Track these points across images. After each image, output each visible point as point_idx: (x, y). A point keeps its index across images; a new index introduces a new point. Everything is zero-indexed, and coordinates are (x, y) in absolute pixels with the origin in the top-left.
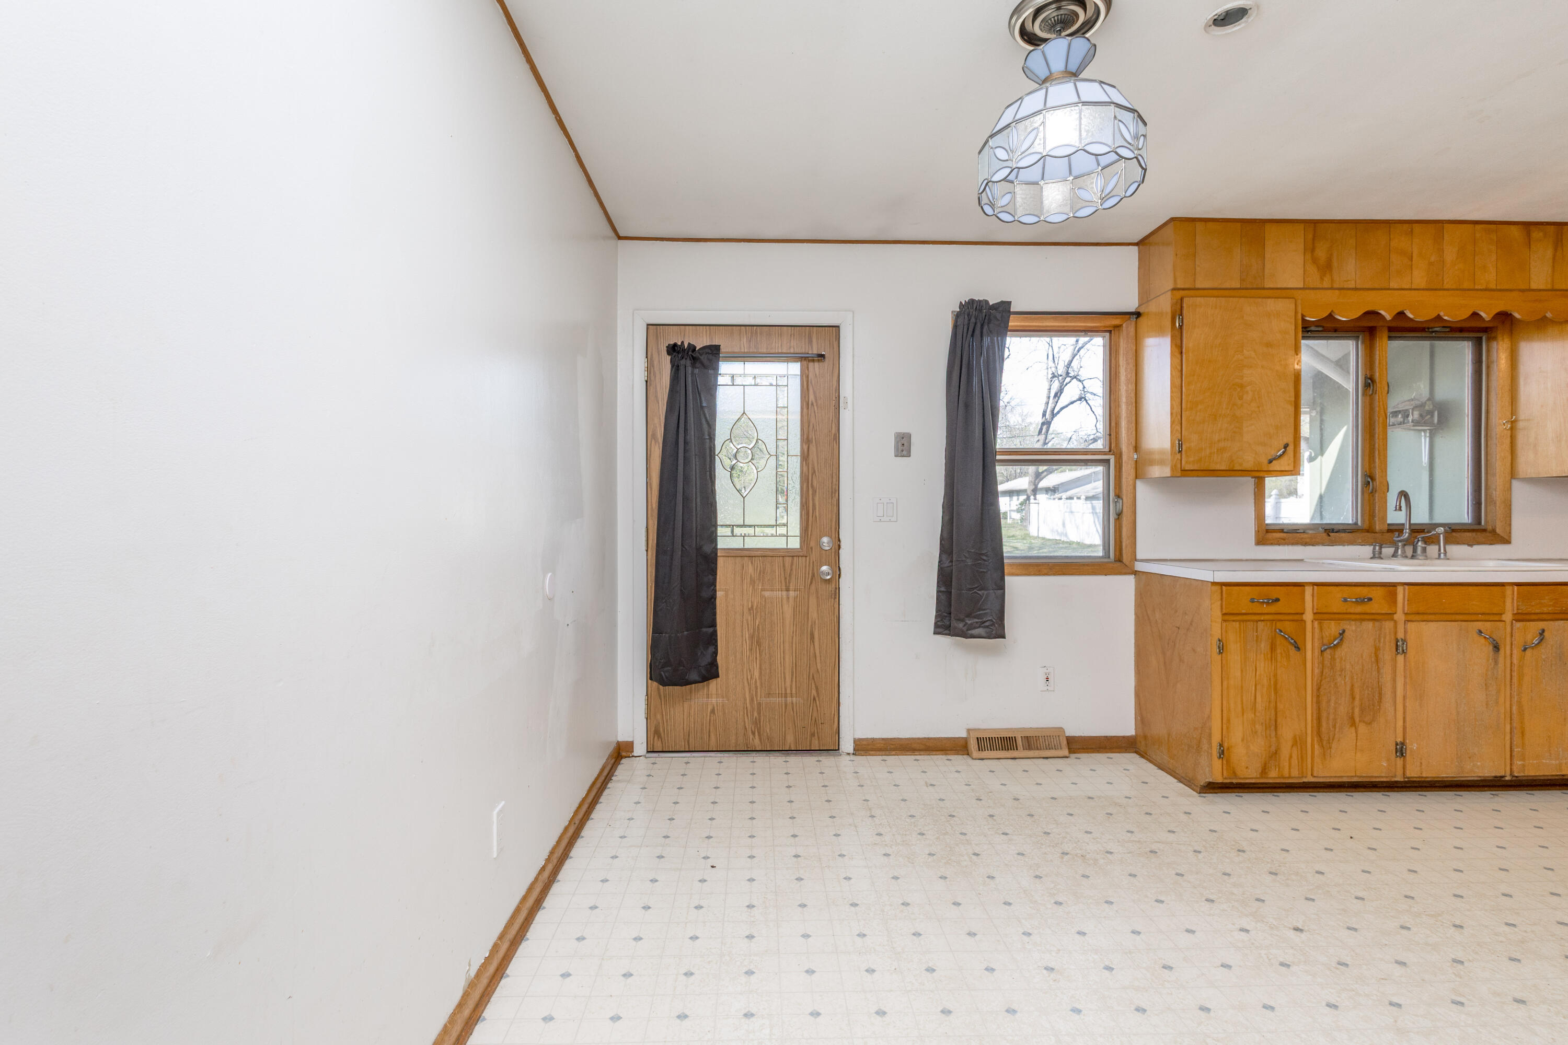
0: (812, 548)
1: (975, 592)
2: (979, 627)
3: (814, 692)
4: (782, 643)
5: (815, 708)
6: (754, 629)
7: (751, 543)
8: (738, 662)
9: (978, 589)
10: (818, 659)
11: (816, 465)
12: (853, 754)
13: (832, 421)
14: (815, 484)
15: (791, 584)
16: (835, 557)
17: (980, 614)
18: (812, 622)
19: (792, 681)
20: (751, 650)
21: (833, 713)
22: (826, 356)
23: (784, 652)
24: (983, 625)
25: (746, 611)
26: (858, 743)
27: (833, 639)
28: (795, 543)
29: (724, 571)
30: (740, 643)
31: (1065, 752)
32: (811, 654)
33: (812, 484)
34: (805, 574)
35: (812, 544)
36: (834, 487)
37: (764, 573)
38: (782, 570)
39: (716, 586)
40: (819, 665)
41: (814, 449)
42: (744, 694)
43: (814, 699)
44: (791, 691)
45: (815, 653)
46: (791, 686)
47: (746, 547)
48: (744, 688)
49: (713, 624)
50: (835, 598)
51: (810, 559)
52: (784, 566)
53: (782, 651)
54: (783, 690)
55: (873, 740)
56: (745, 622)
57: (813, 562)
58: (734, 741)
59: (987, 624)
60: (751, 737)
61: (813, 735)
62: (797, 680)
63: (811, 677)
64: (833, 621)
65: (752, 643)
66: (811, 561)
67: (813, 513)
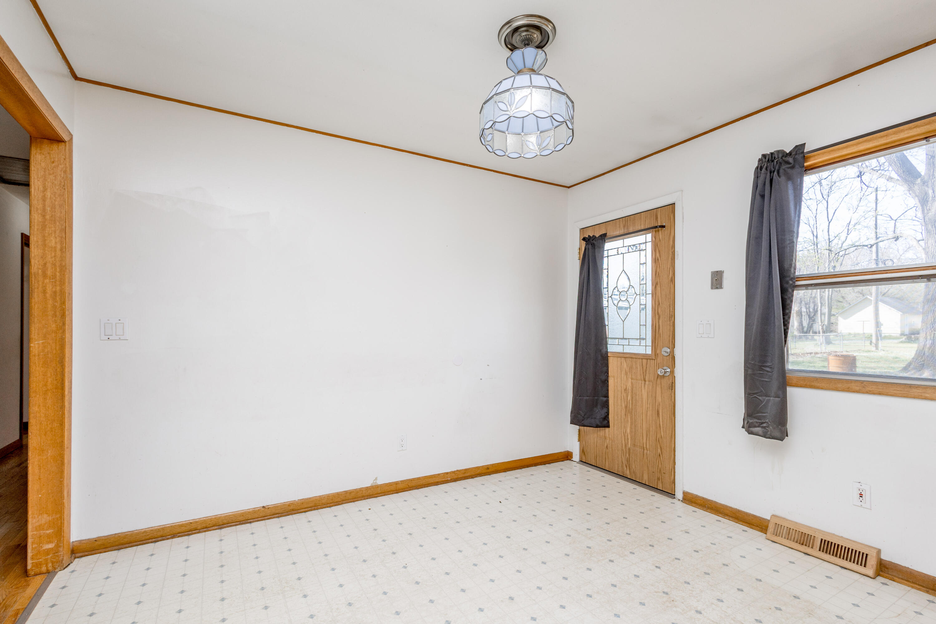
0: (658, 354)
1: (755, 397)
2: (759, 427)
3: (659, 451)
4: (641, 415)
5: (660, 461)
6: (627, 402)
7: (628, 350)
8: (619, 421)
9: (758, 394)
10: (662, 429)
11: (660, 299)
12: (682, 501)
13: (670, 268)
14: (659, 312)
15: (646, 377)
16: (672, 362)
17: (760, 416)
18: (658, 404)
19: (647, 440)
20: (625, 415)
21: (671, 468)
22: (666, 225)
23: (642, 420)
24: (762, 425)
25: (623, 391)
26: (685, 494)
27: (671, 418)
28: (649, 351)
29: (613, 365)
30: (620, 410)
31: (870, 571)
32: (658, 425)
33: (658, 312)
34: (654, 371)
35: (658, 352)
36: (671, 313)
37: (632, 368)
38: (641, 367)
39: (608, 374)
40: (662, 433)
41: (659, 289)
42: (622, 441)
43: (659, 455)
44: (646, 446)
45: (660, 424)
46: (646, 442)
47: (625, 351)
48: (622, 437)
49: (607, 396)
50: (672, 389)
51: (657, 361)
52: (642, 365)
53: (641, 418)
54: (642, 444)
55: (697, 496)
56: (623, 397)
57: (659, 364)
58: (616, 468)
59: (764, 425)
60: (625, 468)
61: (658, 479)
62: (650, 440)
63: (658, 440)
64: (670, 405)
65: (626, 411)
66: (658, 364)
67: (658, 331)
